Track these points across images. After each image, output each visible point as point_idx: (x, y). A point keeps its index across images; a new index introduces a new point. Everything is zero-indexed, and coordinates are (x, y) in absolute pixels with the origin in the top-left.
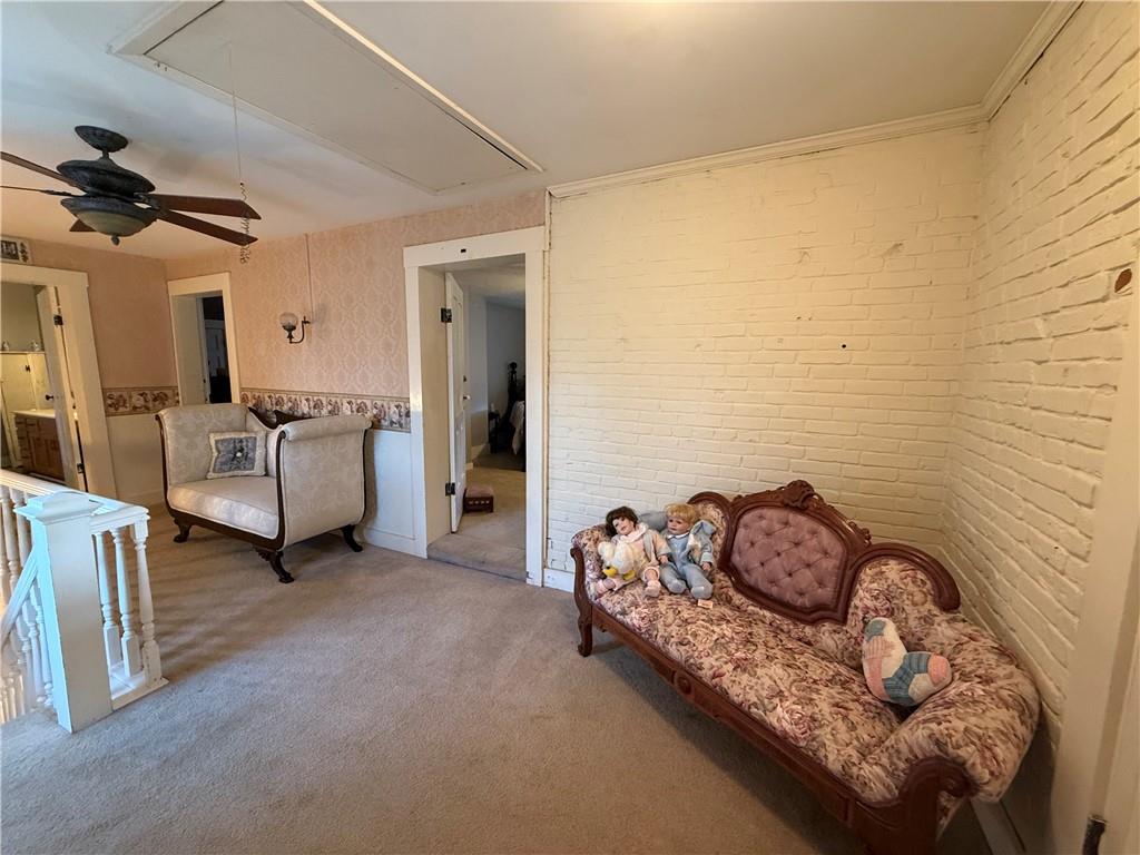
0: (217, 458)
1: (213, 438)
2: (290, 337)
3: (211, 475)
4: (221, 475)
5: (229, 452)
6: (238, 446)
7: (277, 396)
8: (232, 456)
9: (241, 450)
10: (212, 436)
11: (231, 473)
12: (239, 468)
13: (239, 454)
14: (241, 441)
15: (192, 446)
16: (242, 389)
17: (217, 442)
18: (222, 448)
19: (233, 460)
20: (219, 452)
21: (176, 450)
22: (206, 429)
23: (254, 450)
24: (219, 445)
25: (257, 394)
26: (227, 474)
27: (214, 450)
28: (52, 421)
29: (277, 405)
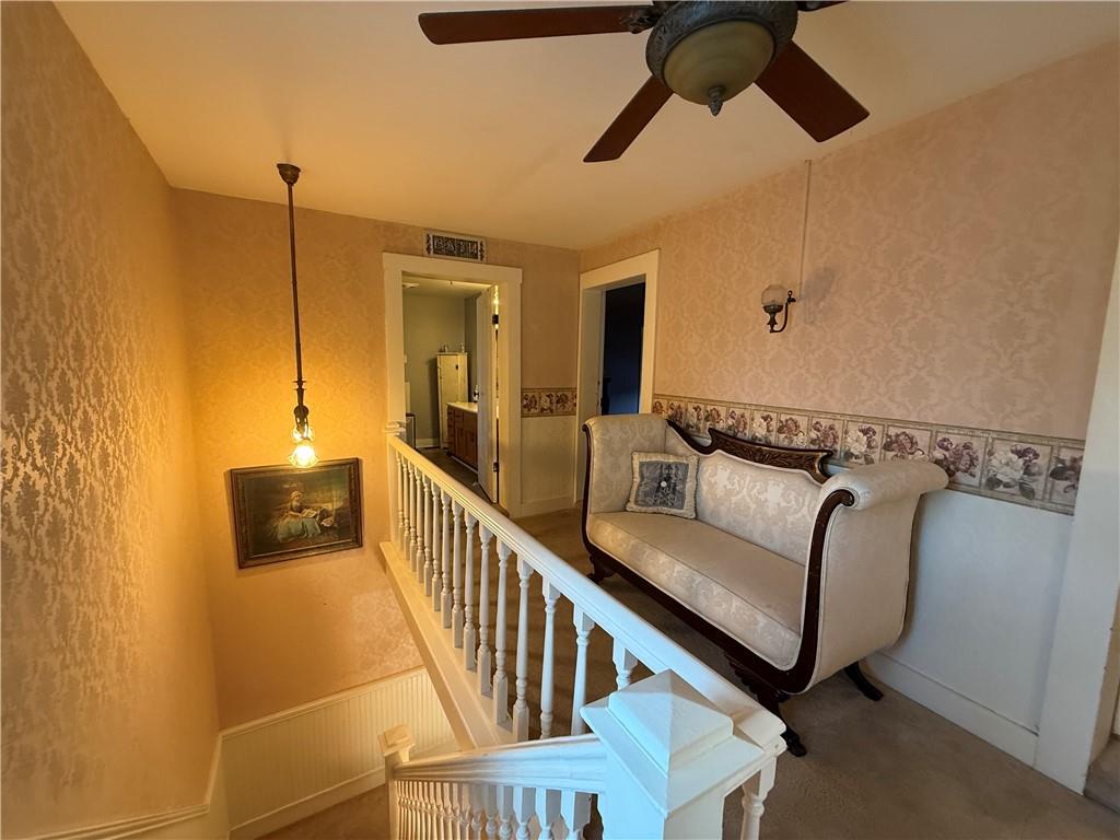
0: (640, 485)
1: (637, 460)
2: (772, 323)
3: (631, 506)
4: (644, 509)
5: (653, 480)
6: (665, 472)
7: (709, 408)
8: (656, 485)
9: (668, 479)
10: (636, 456)
11: (655, 509)
12: (664, 503)
13: (664, 484)
14: (669, 467)
15: (616, 467)
16: (655, 396)
17: (642, 465)
18: (646, 474)
19: (657, 491)
20: (642, 477)
21: (601, 471)
22: (631, 446)
23: (684, 481)
24: (644, 469)
25: (676, 404)
26: (651, 509)
27: (637, 475)
28: (474, 415)
29: (707, 419)
